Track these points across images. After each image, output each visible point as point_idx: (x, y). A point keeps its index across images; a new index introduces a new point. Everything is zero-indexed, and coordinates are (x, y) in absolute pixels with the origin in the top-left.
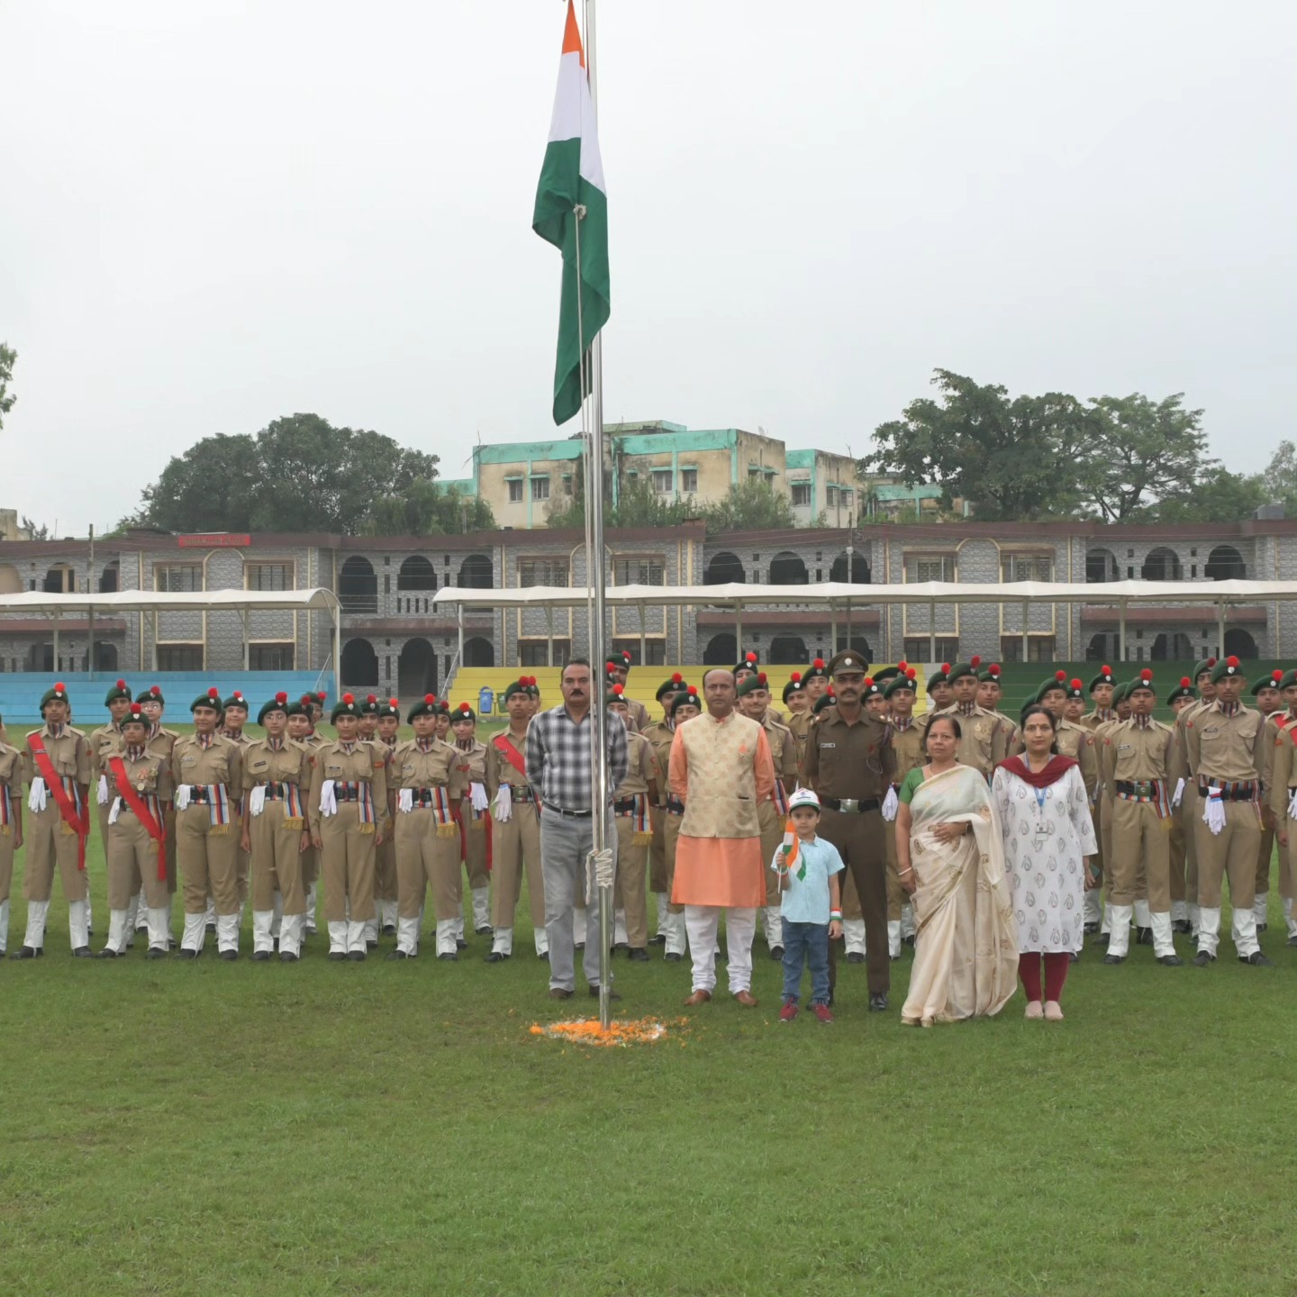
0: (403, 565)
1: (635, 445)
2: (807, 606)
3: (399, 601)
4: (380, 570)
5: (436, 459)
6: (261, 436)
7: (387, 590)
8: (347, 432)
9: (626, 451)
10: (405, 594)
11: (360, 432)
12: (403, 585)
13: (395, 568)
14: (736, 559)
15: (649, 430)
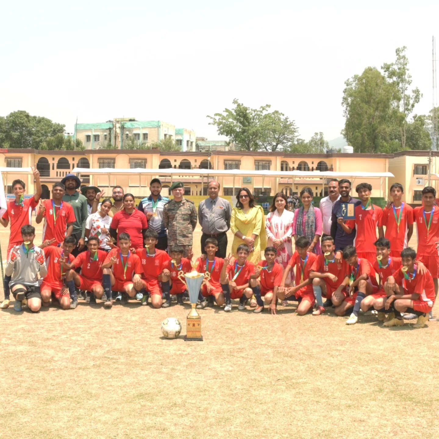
0: (59, 160)
1: (128, 125)
2: (193, 177)
3: (57, 172)
4: (51, 162)
5: (64, 126)
6: (7, 117)
7: (53, 169)
8: (35, 117)
9: (125, 127)
10: (59, 170)
11: (39, 117)
12: (58, 167)
13: (56, 162)
14: (169, 161)
15: (131, 120)
